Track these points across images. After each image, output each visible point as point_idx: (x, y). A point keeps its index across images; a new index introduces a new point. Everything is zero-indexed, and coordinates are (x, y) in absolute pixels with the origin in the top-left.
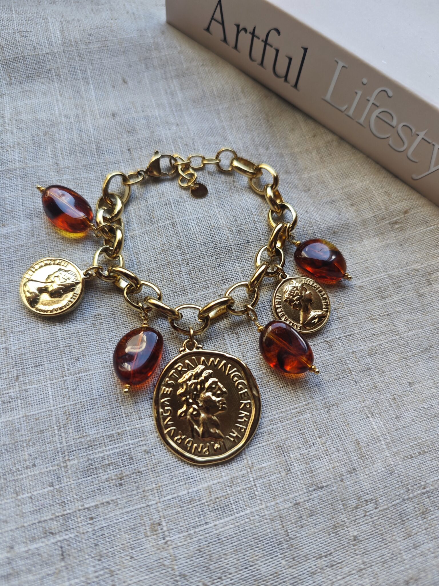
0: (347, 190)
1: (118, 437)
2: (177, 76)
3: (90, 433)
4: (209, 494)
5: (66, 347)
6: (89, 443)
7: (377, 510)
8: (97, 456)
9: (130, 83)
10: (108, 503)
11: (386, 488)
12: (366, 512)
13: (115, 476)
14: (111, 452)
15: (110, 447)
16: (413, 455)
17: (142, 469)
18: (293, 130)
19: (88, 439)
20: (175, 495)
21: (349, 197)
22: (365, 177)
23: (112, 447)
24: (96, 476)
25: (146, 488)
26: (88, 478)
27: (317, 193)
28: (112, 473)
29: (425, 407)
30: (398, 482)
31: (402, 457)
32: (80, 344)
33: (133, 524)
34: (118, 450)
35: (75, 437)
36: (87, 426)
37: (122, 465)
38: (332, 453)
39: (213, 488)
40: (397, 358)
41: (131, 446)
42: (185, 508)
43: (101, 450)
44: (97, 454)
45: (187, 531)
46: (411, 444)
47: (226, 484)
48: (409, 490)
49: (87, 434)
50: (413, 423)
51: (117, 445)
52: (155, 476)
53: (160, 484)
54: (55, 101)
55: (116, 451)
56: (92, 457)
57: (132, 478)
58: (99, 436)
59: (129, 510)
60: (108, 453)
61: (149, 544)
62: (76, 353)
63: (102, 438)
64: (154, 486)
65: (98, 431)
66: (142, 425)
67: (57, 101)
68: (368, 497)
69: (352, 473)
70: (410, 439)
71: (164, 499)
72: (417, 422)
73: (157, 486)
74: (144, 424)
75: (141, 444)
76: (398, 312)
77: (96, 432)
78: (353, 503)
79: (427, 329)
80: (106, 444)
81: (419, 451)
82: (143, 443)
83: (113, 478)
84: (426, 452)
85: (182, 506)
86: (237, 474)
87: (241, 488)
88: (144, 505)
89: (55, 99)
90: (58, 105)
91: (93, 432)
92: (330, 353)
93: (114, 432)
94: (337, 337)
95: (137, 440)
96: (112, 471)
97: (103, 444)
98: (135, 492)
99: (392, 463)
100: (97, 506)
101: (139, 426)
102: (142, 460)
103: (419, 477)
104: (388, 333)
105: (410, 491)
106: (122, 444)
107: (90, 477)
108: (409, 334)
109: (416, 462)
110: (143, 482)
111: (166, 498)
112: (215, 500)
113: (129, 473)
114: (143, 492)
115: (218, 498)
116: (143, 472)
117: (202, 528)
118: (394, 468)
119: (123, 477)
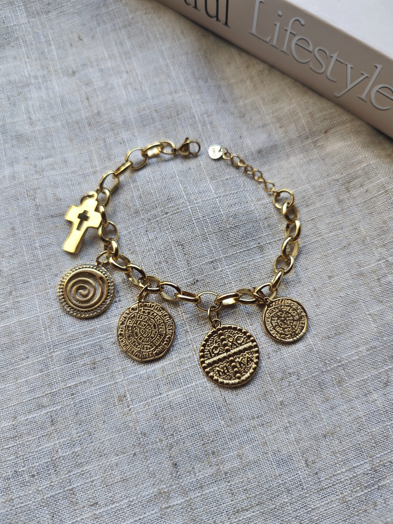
0: (277, 114)
1: (91, 333)
2: (125, 26)
3: (69, 331)
4: (163, 372)
5: (46, 266)
6: (69, 338)
7: (299, 381)
8: (76, 347)
9: (85, 40)
10: (85, 382)
11: (306, 363)
12: (290, 383)
13: (89, 362)
14: (86, 344)
15: (85, 341)
16: (330, 336)
17: (110, 356)
18: (229, 63)
19: (68, 335)
20: (137, 374)
21: (279, 120)
22: (293, 100)
23: (87, 340)
24: (75, 362)
25: (114, 370)
26: (69, 364)
27: (251, 119)
28: (87, 360)
29: (342, 296)
30: (317, 358)
31: (321, 337)
32: (58, 263)
33: (104, 397)
34: (91, 343)
35: (58, 335)
36: (67, 326)
37: (95, 354)
38: (261, 337)
39: (166, 368)
40: (319, 256)
41: (102, 339)
42: (144, 383)
43: (79, 343)
44: (74, 347)
45: (146, 400)
46: (328, 327)
47: (176, 364)
48: (326, 364)
49: (67, 332)
50: (330, 310)
51: (90, 339)
52: (121, 361)
53: (125, 367)
54: (24, 63)
55: (90, 343)
56: (71, 348)
57: (103, 363)
58: (76, 333)
59: (101, 386)
60: (84, 345)
61: (118, 411)
62: (55, 271)
63: (78, 334)
64: (120, 368)
65: (75, 329)
66: (109, 323)
67: (26, 63)
68: (291, 371)
69: (277, 352)
70: (327, 323)
71: (128, 377)
72: (333, 308)
73: (122, 367)
74: (111, 322)
75: (109, 337)
76: (320, 216)
77: (74, 330)
78: (279, 375)
79: (346, 230)
80: (82, 338)
81: (335, 332)
82: (111, 336)
83: (89, 363)
84: (340, 333)
85: (142, 381)
86: (184, 356)
87: (188, 366)
88: (113, 382)
89: (24, 61)
90: (27, 67)
91: (72, 330)
92: (261, 256)
93: (87, 329)
94: (268, 242)
95: (106, 334)
96: (87, 358)
97: (80, 338)
98: (106, 373)
99: (312, 343)
100: (76, 385)
101: (107, 323)
102: (110, 349)
103: (335, 353)
104: (311, 235)
105: (328, 365)
106: (94, 338)
107: (71, 364)
108: (329, 235)
109: (333, 341)
110: (111, 366)
111: (130, 377)
112: (167, 376)
113: (100, 359)
114: (112, 372)
115: (169, 375)
116: (111, 358)
117: (158, 398)
118: (313, 346)
119: (96, 362)
